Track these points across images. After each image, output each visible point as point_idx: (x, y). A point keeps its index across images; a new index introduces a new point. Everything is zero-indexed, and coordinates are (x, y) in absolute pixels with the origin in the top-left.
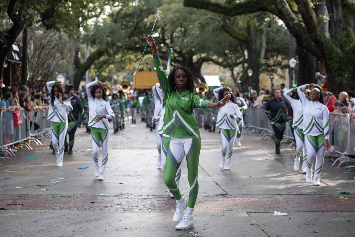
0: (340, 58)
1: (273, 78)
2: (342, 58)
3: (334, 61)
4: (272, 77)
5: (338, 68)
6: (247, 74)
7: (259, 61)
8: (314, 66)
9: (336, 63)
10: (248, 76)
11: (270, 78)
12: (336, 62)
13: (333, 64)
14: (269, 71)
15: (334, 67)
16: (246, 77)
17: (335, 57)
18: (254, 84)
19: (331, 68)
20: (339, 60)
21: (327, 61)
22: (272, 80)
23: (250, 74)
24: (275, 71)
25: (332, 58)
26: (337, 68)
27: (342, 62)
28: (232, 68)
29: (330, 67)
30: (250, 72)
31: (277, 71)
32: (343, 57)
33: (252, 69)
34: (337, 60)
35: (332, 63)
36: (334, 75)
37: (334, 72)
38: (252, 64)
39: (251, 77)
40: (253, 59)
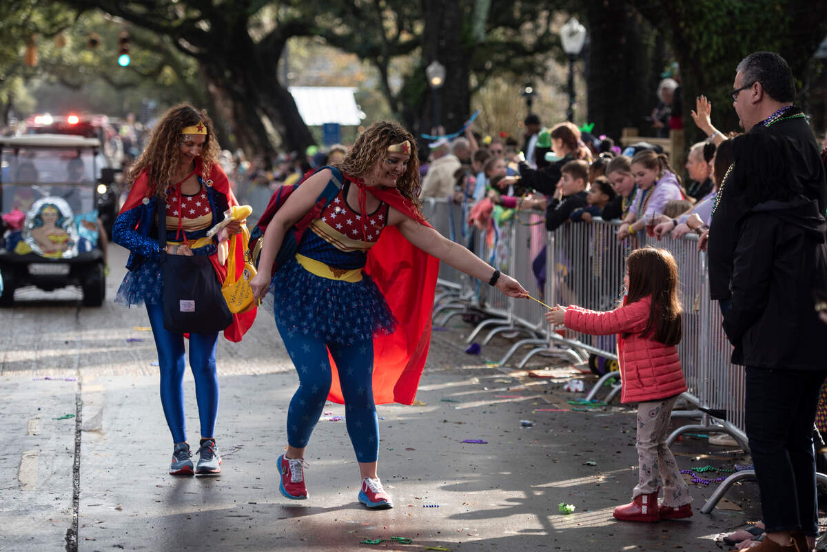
0: (730, 13)
1: (534, 93)
2: (737, 12)
3: (707, 27)
4: (529, 90)
5: (722, 52)
6: (426, 80)
7: (470, 30)
8: (647, 45)
9: (716, 32)
10: (429, 88)
11: (525, 94)
12: (713, 28)
13: (705, 38)
14: (518, 72)
15: (709, 46)
16: (421, 89)
17: (711, 10)
18: (451, 116)
19: (698, 52)
20: (727, 20)
21: (682, 25)
22: (529, 103)
23: (436, 81)
24: (539, 70)
25: (701, 15)
26: (718, 51)
27: (738, 28)
28: (380, 59)
29: (694, 46)
30: (436, 74)
31: (546, 69)
32: (741, 11)
33: (441, 62)
34: (720, 22)
35: (701, 35)
36: (706, 76)
37: (708, 66)
38: (443, 43)
39: (441, 89)
40: (448, 23)
